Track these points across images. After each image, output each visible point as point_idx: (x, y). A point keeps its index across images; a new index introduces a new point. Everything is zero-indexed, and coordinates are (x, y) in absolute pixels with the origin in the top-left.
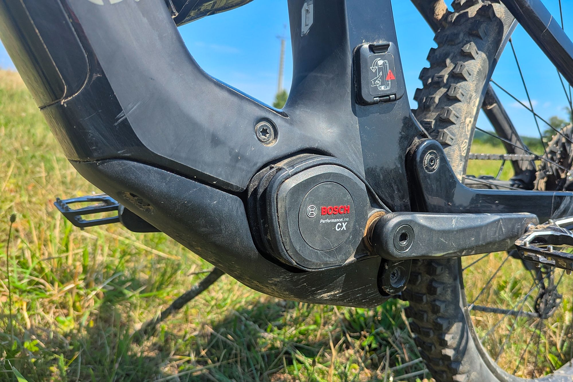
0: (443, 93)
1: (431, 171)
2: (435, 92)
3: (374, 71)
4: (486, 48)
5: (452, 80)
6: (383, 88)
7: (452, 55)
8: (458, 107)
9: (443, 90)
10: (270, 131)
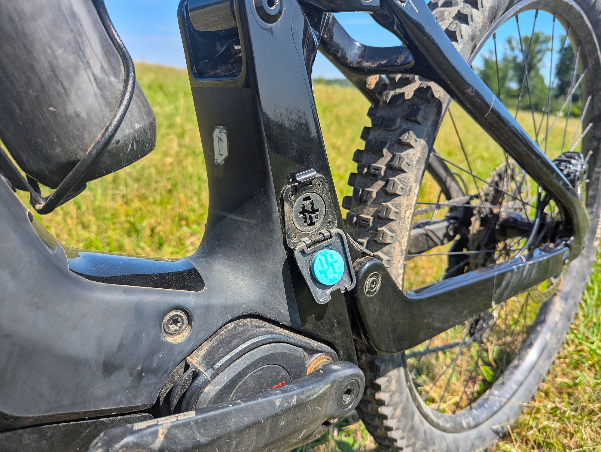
0: (381, 186)
1: (373, 293)
2: (372, 184)
4: (425, 134)
5: (390, 172)
7: (388, 144)
8: (398, 202)
9: (381, 183)
10: (182, 318)
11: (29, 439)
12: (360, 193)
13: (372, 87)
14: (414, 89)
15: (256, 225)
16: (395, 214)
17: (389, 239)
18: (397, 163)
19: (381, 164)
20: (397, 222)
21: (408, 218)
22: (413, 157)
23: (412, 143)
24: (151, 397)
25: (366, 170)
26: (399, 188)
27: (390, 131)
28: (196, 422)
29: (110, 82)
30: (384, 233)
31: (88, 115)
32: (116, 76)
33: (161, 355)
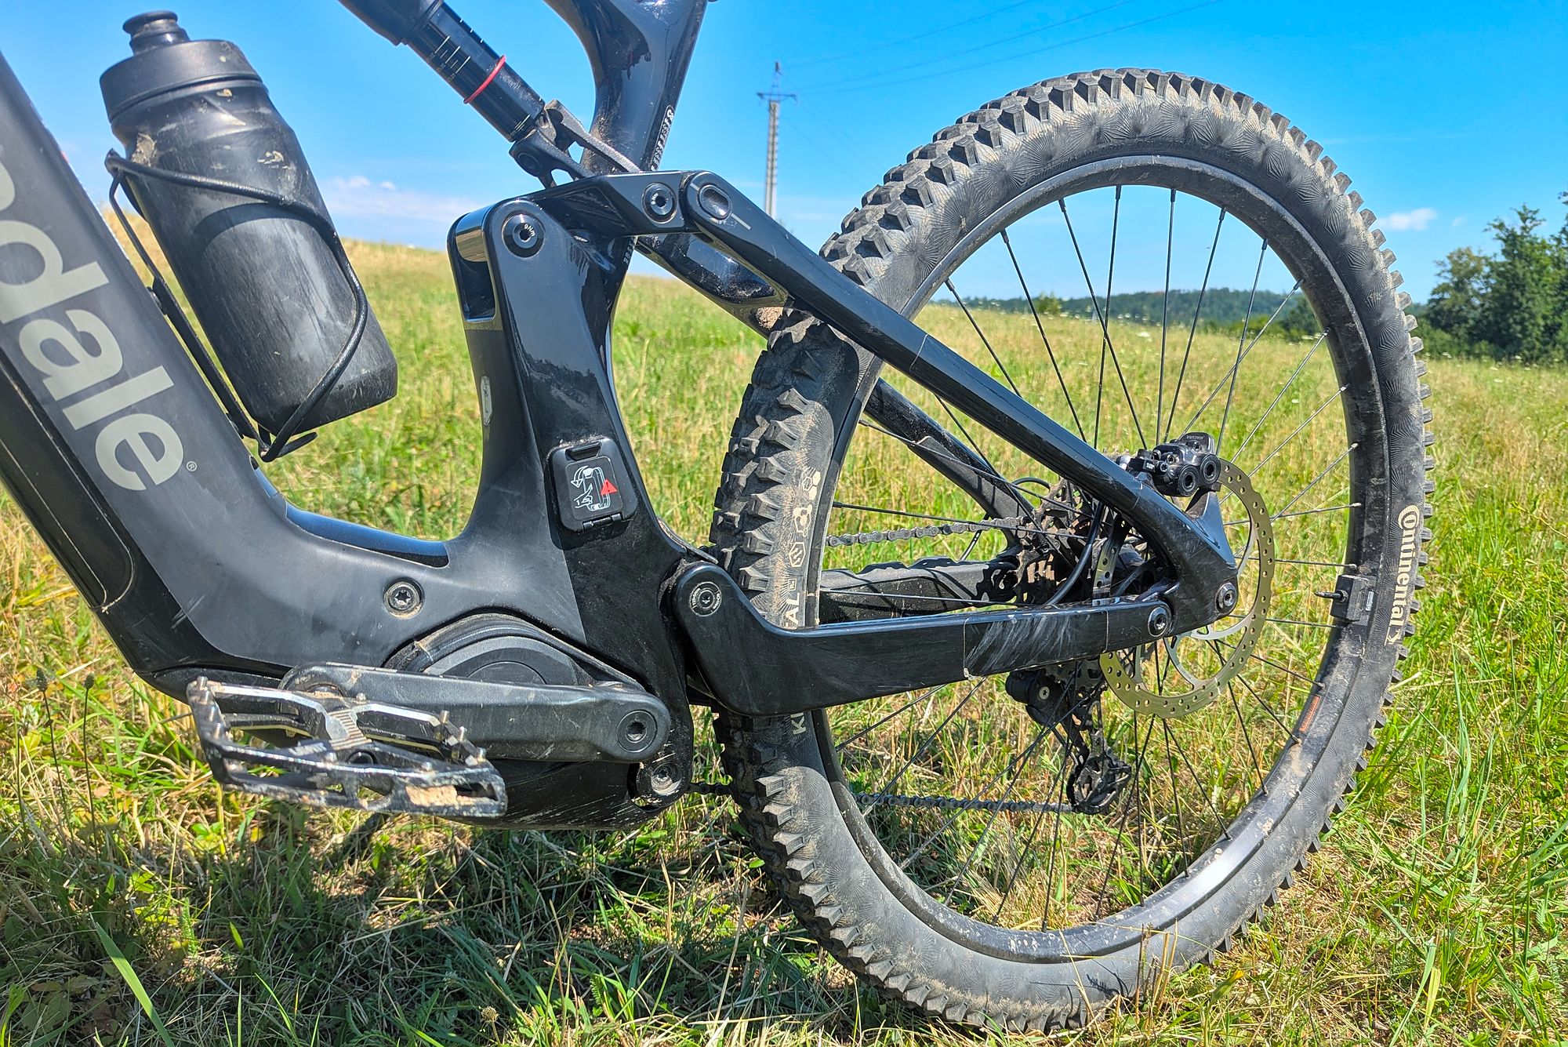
0: (751, 471)
1: (708, 612)
2: (742, 468)
3: (578, 485)
4: (821, 393)
5: (765, 449)
6: (596, 507)
7: (764, 407)
8: (777, 493)
10: (411, 593)
13: (771, 324)
14: (807, 328)
15: (520, 498)
17: (765, 549)
18: (774, 436)
19: (754, 438)
20: (777, 523)
22: (801, 427)
26: (777, 472)
29: (336, 327)
31: (311, 359)
32: (343, 320)
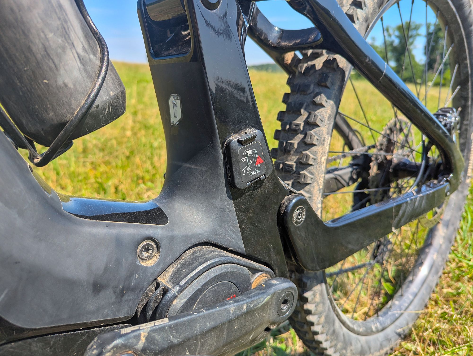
0: (301, 138)
1: (300, 223)
2: (294, 137)
3: (244, 161)
4: (333, 96)
5: (307, 127)
6: (253, 173)
7: (305, 105)
8: (315, 150)
9: (300, 136)
10: (152, 247)
11: (37, 347)
12: (284, 145)
13: (289, 62)
14: (323, 61)
15: (207, 171)
16: (313, 160)
17: (309, 180)
18: (313, 120)
19: (300, 121)
20: (315, 166)
21: (323, 163)
22: (325, 114)
23: (324, 103)
24: (131, 311)
25: (288, 127)
26: (315, 139)
27: (305, 95)
28: (170, 327)
29: (90, 59)
30: (305, 176)
31: (74, 85)
32: (95, 54)
33: (137, 276)
